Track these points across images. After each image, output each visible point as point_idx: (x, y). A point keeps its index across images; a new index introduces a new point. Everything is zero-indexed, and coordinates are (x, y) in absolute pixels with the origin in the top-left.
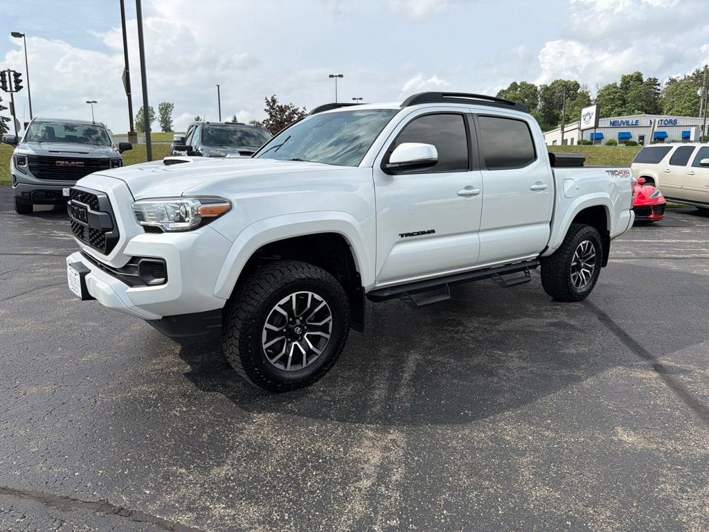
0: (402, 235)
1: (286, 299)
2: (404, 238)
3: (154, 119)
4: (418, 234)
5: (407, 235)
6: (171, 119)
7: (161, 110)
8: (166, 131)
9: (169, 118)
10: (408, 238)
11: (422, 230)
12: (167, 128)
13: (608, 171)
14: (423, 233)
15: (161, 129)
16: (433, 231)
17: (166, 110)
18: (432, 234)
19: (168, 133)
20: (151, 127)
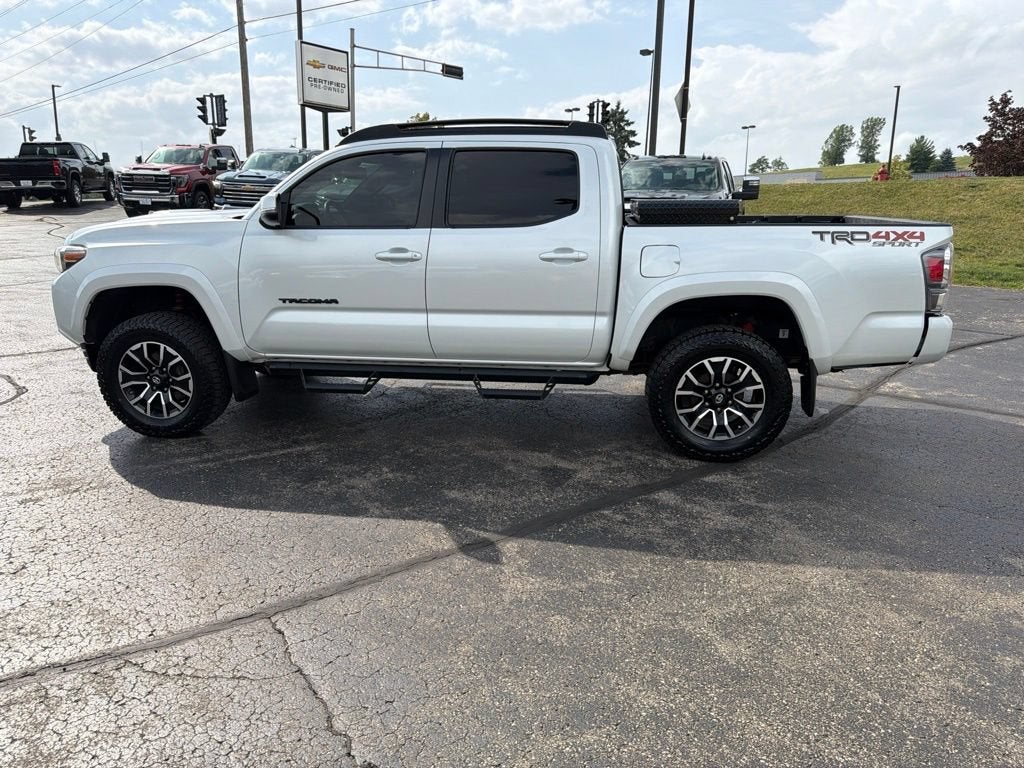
0: (284, 301)
1: (138, 346)
2: (288, 304)
3: (850, 145)
4: (310, 301)
5: (291, 301)
6: (878, 143)
7: (863, 129)
8: (867, 162)
9: (876, 141)
10: (294, 304)
11: (317, 298)
12: (868, 156)
13: (814, 232)
14: (319, 301)
15: (859, 158)
16: (336, 302)
17: (873, 128)
18: (334, 305)
19: (870, 164)
20: (844, 157)
